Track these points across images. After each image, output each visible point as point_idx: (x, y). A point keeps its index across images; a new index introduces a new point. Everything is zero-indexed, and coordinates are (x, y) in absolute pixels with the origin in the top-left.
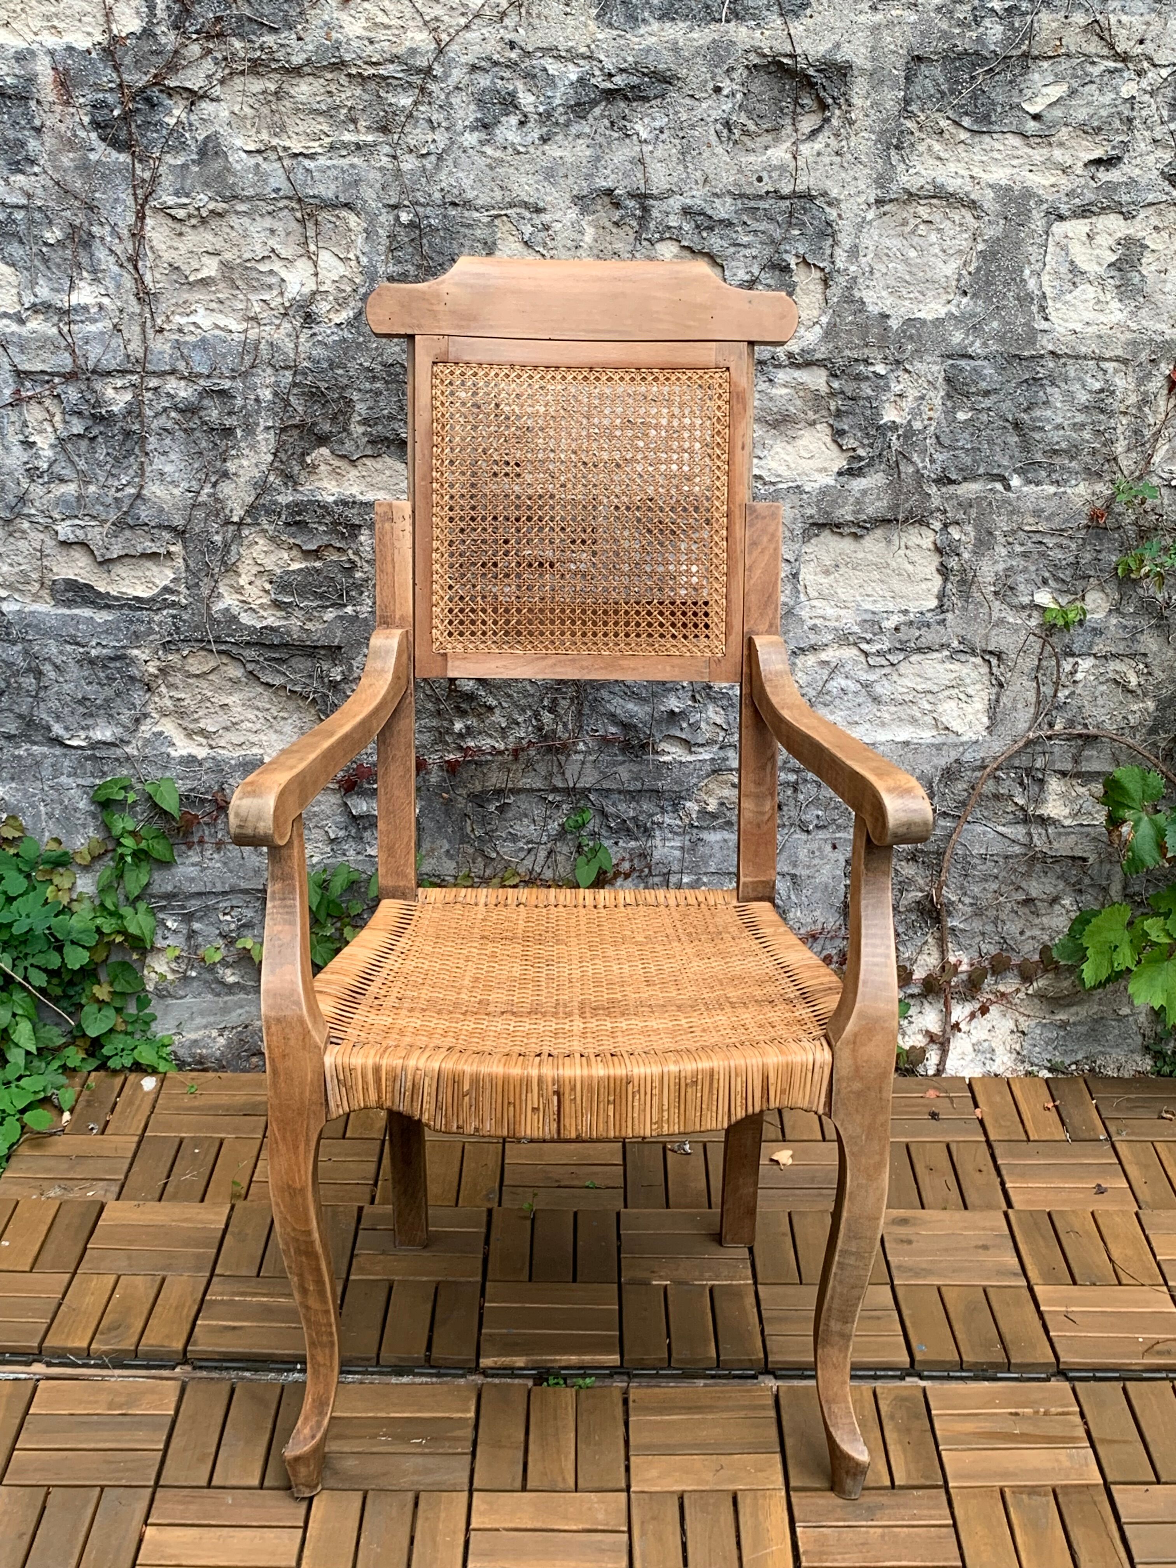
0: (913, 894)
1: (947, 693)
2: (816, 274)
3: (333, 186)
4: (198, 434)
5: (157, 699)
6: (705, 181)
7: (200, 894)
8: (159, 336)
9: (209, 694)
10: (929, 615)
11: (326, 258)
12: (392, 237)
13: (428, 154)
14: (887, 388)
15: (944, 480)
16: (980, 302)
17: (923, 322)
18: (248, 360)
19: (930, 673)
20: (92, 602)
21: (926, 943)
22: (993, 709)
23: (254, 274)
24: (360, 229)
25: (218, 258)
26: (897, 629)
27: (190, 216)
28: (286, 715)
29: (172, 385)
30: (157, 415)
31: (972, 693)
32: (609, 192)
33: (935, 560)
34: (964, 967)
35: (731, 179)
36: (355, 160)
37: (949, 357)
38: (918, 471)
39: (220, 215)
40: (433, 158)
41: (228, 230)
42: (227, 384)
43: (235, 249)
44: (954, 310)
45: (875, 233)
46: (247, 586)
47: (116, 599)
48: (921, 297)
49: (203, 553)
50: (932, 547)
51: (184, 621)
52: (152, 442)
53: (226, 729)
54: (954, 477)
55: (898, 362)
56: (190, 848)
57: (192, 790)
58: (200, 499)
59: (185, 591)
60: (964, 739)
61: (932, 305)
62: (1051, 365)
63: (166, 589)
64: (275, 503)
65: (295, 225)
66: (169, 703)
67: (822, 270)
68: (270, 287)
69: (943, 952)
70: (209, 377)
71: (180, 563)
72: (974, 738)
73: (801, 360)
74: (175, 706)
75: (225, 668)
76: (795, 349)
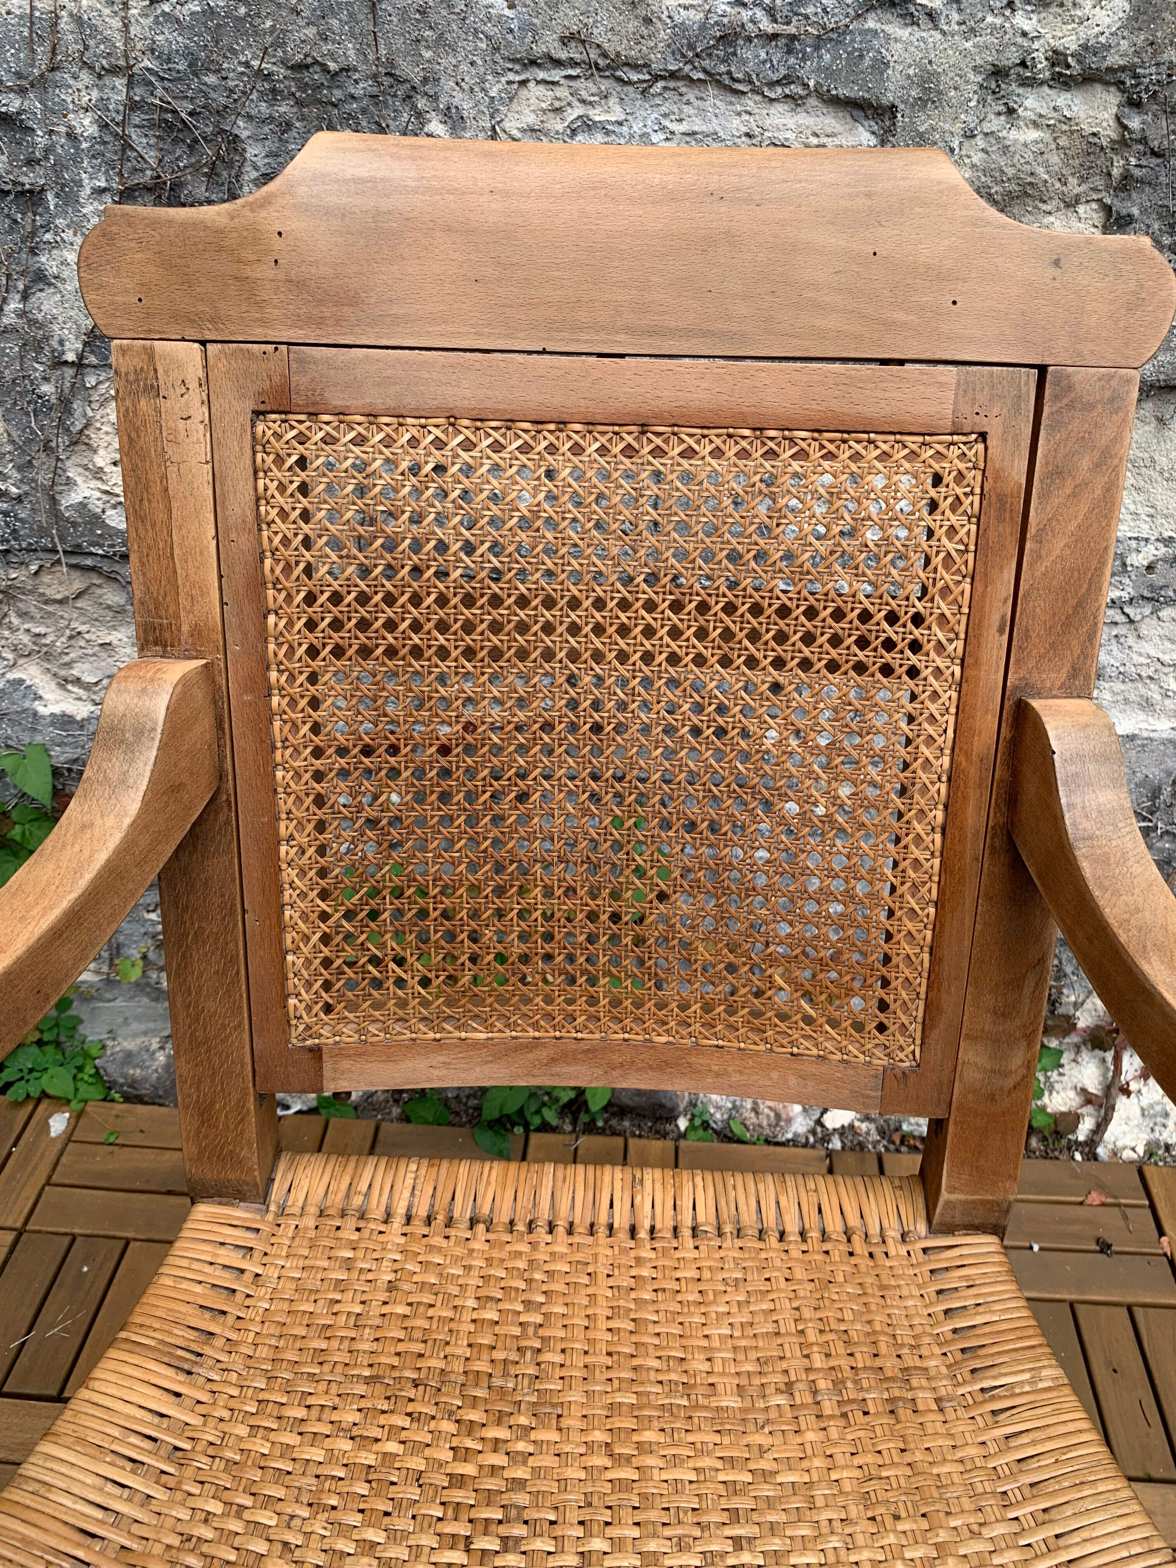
5: (7, 633)
18: (42, 54)
26: (1150, 567)
42: (12, 103)
51: (21, 520)
59: (14, 474)
66: (26, 639)
73: (1076, 69)
74: (35, 643)
75: (99, 591)
76: (1070, 43)
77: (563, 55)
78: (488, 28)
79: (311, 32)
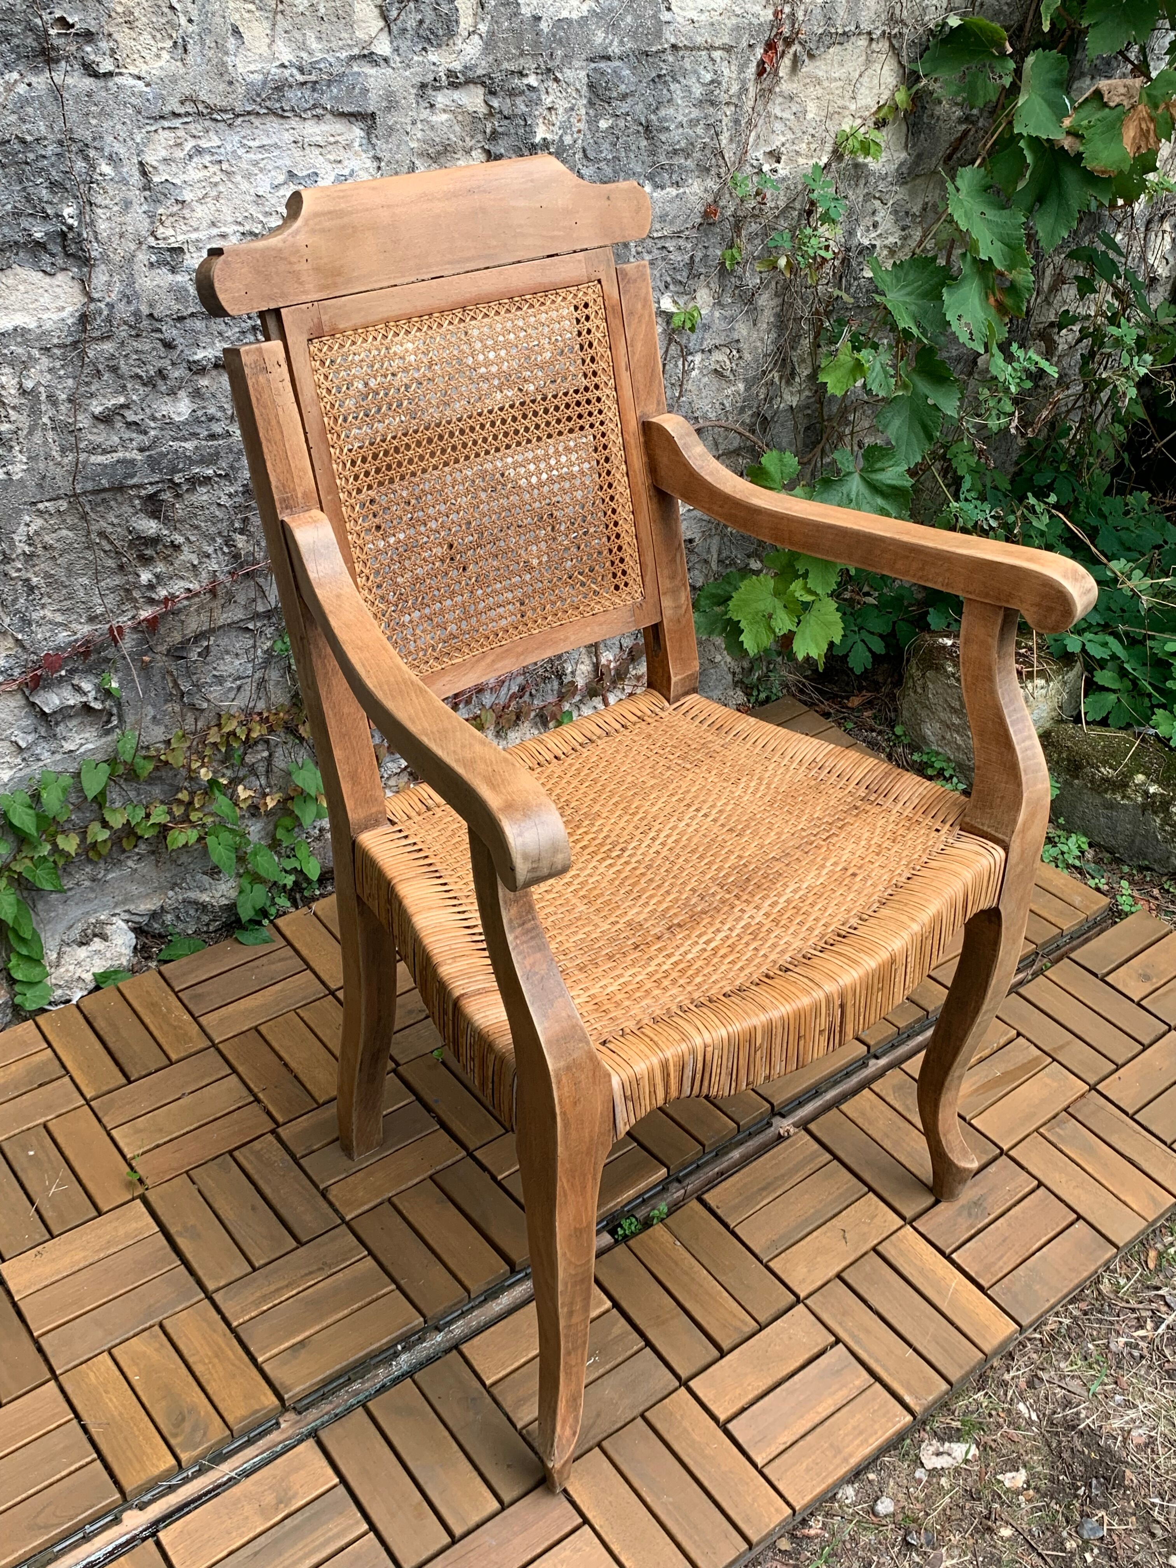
14: (538, 102)
17: (569, 22)
37: (592, 60)
44: (594, 6)
55: (549, 70)
62: (671, 59)
73: (462, 79)
76: (457, 66)
77: (182, 111)
78: (133, 100)
79: (14, 118)
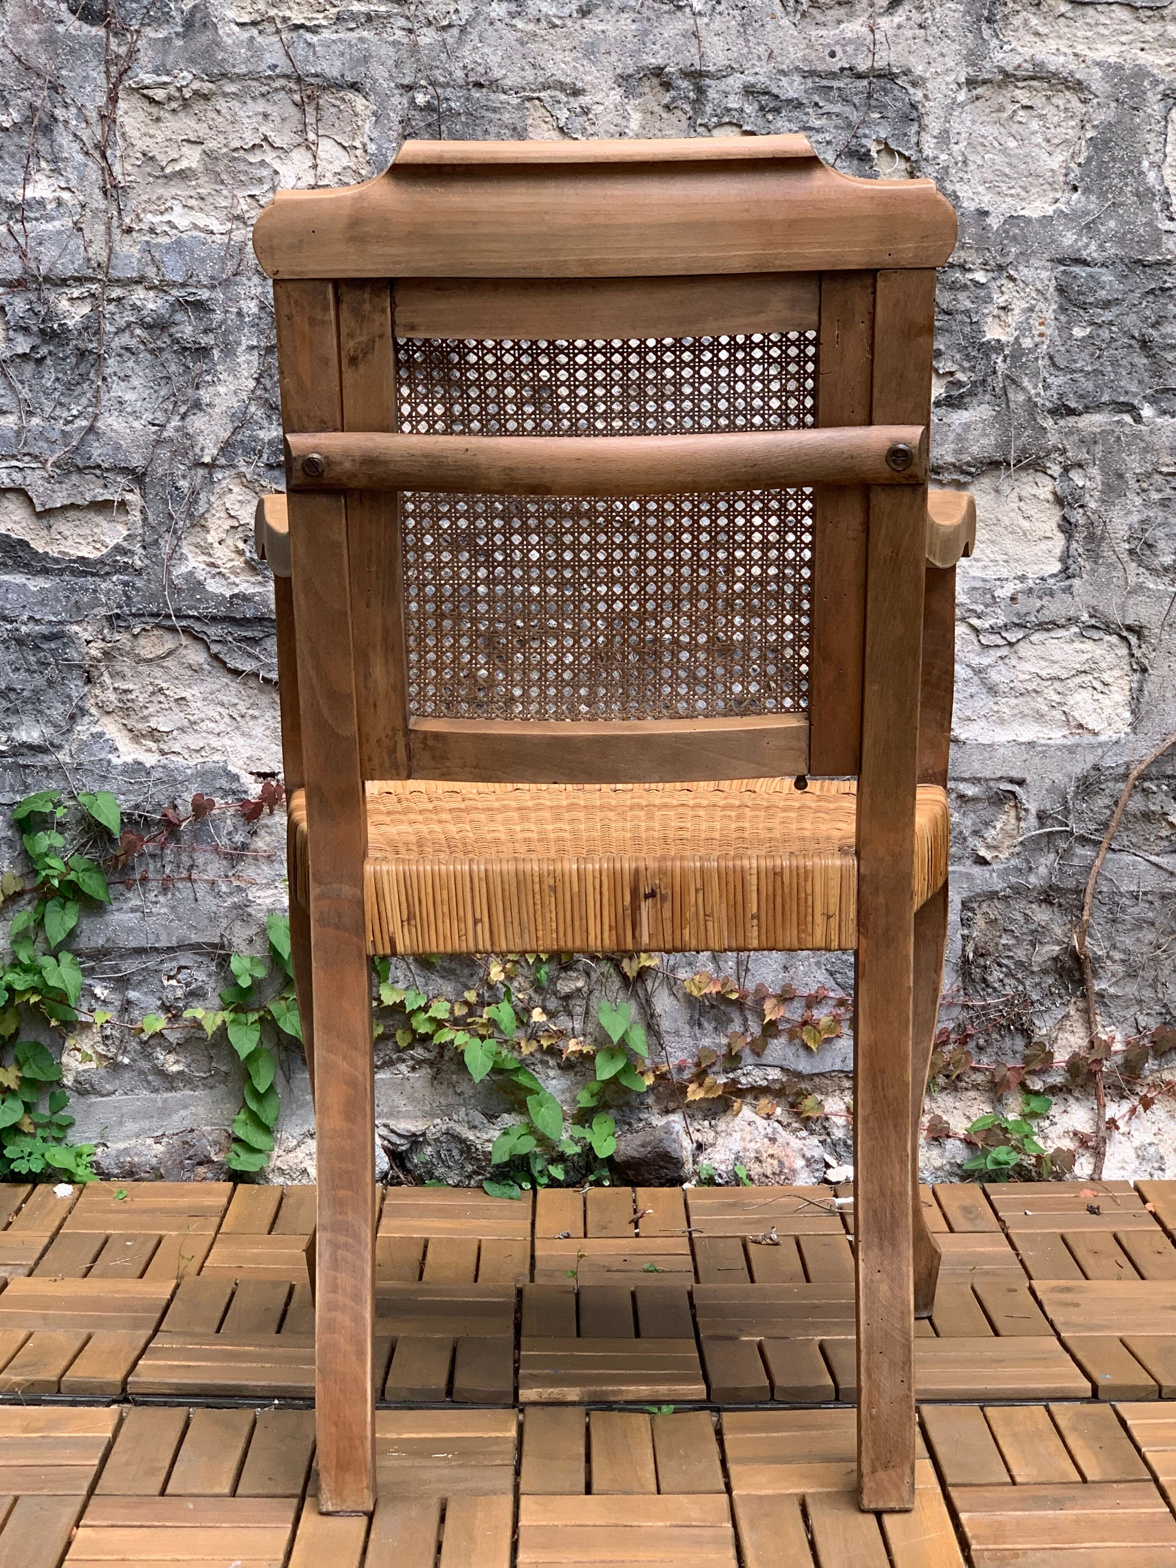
0: (1047, 948)
1: (1078, 680)
2: (902, 165)
3: (339, 63)
4: (166, 355)
5: (97, 692)
6: (770, 56)
7: (140, 951)
8: (127, 238)
9: (165, 685)
10: (1052, 581)
11: (326, 149)
12: (405, 122)
13: (450, 26)
14: (988, 300)
15: (1062, 410)
16: (1093, 198)
17: (1028, 221)
18: (231, 266)
19: (1057, 655)
20: (26, 565)
21: (1067, 1016)
22: (1136, 701)
23: (242, 167)
24: (368, 112)
25: (199, 148)
26: (1013, 599)
27: (170, 98)
28: (256, 713)
29: (139, 295)
30: (120, 331)
31: (1109, 680)
32: (658, 72)
33: (1054, 516)
34: (1118, 1046)
35: (800, 54)
36: (365, 34)
37: (1061, 261)
38: (1030, 399)
39: (206, 97)
40: (455, 31)
41: (214, 115)
42: (204, 294)
43: (221, 138)
44: (1063, 207)
45: (967, 118)
46: (216, 545)
47: (56, 561)
48: (1023, 194)
49: (165, 502)
50: (1051, 497)
51: (138, 590)
52: (112, 363)
53: (182, 730)
54: (1073, 405)
55: (1001, 268)
56: (129, 889)
57: (137, 807)
58: (165, 434)
59: (141, 551)
60: (1103, 738)
61: (1037, 204)
63: (118, 549)
64: (255, 439)
65: (293, 110)
66: (112, 696)
67: (907, 159)
68: (260, 181)
69: (1089, 1024)
70: (183, 285)
71: (136, 516)
72: (1115, 737)
74: (120, 701)
75: (185, 652)
